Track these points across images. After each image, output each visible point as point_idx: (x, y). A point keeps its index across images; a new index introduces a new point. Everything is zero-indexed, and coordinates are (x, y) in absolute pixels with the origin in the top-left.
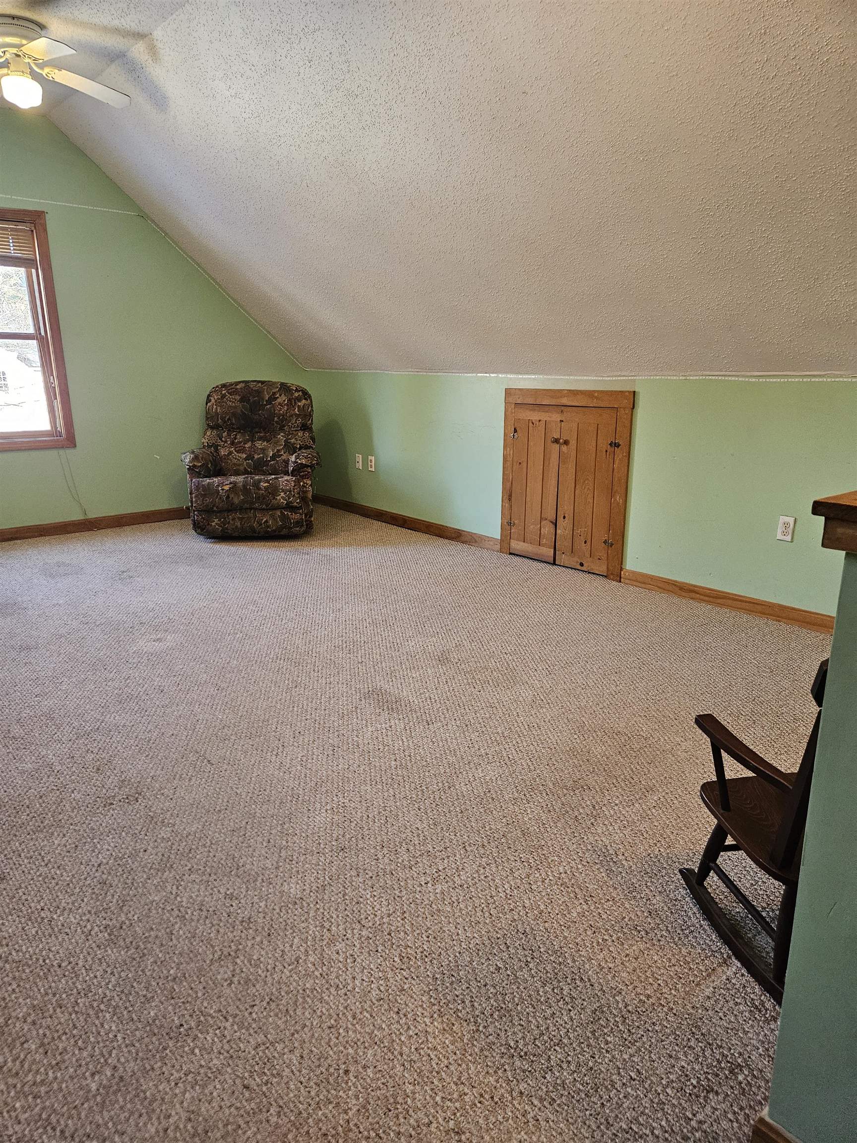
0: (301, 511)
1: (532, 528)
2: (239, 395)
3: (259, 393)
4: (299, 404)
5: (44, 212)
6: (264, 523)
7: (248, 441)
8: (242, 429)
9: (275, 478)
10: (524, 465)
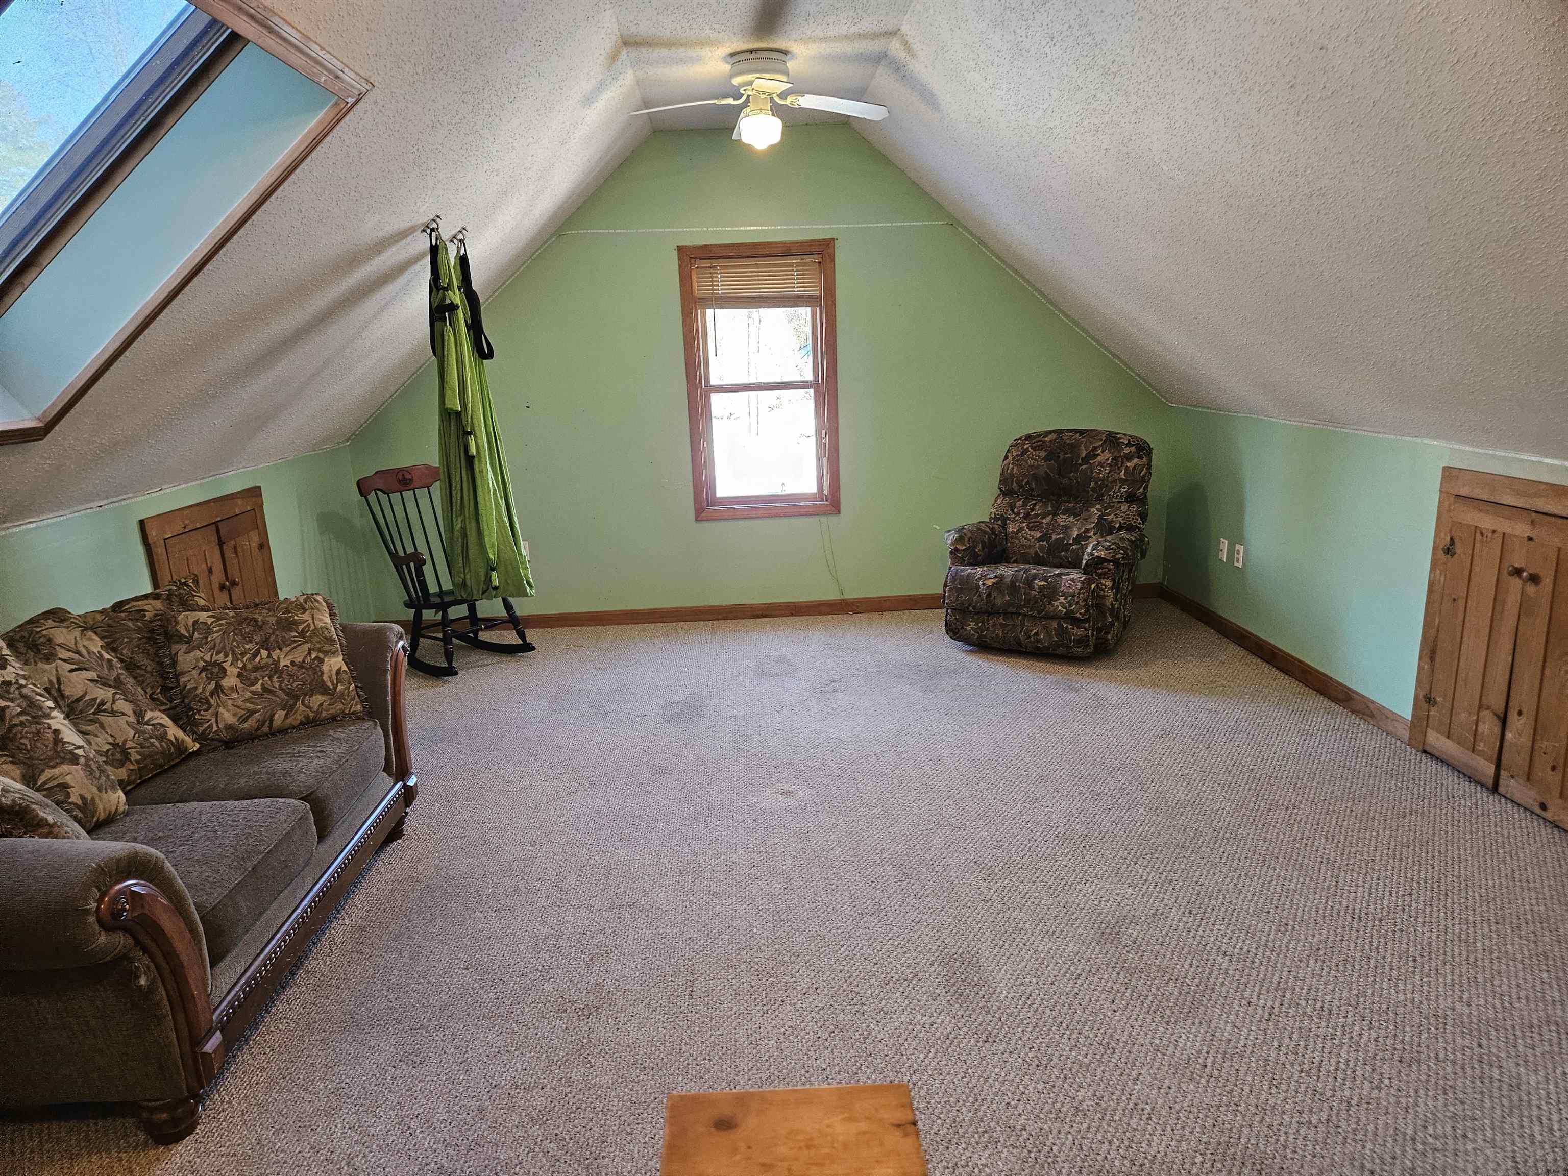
0: (1087, 625)
1: (1464, 717)
2: (1045, 451)
3: (1074, 447)
4: (1128, 464)
5: (833, 239)
6: (1034, 635)
7: (1049, 513)
8: (1044, 497)
9: (1059, 575)
10: (1461, 603)
